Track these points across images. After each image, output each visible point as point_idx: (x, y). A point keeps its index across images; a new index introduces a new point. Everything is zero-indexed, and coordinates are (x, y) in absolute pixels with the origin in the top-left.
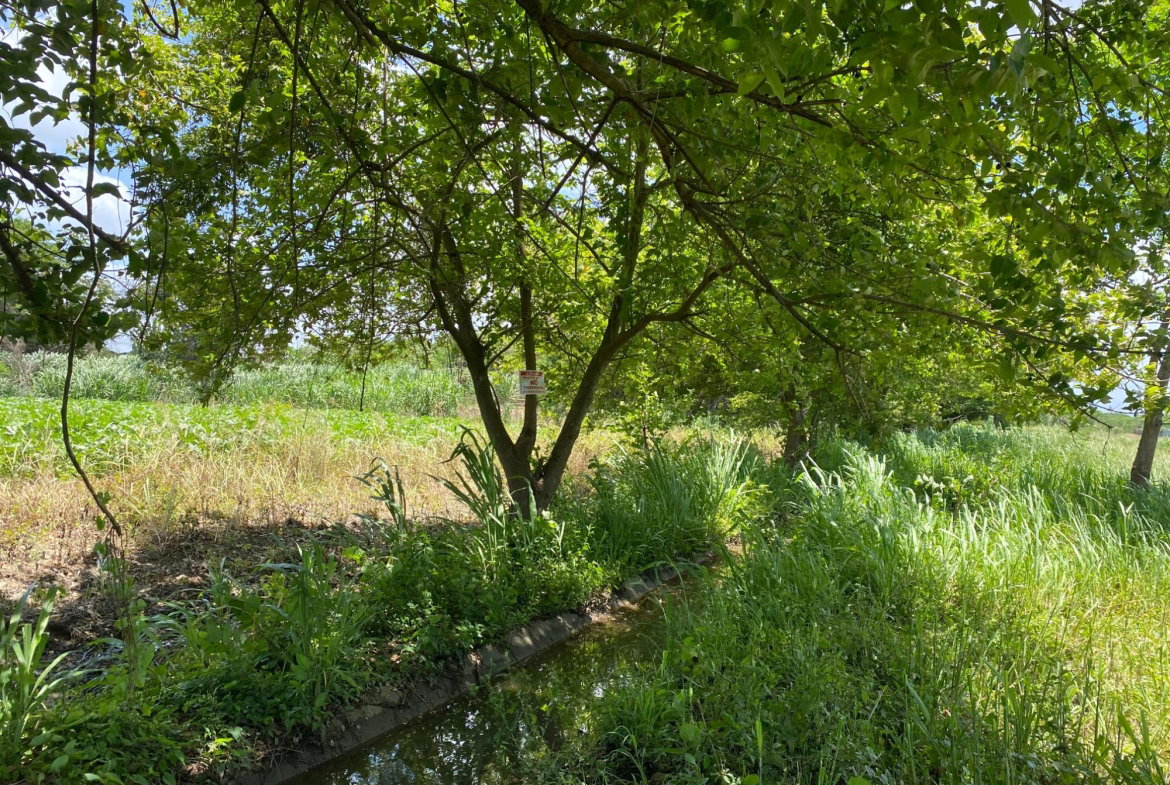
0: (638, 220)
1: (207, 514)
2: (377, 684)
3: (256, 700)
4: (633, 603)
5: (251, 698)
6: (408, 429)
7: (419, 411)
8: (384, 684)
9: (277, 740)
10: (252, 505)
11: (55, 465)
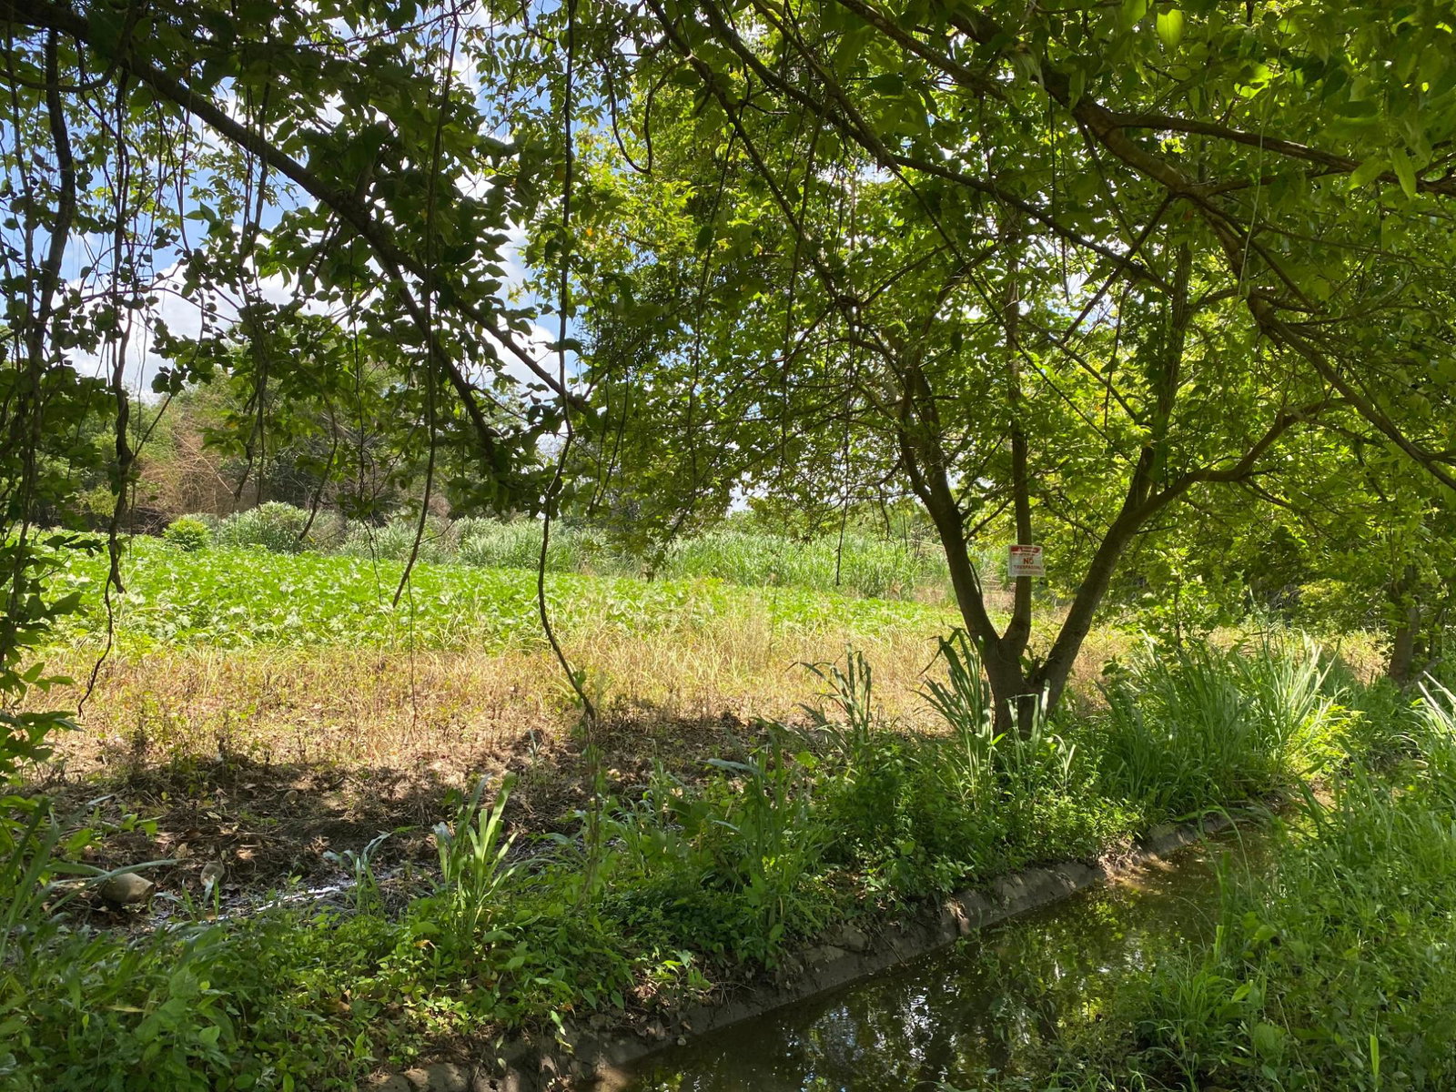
0: (1177, 348)
1: (636, 703)
2: (838, 922)
3: (704, 922)
4: (1163, 858)
5: (699, 919)
6: (855, 614)
7: (865, 591)
8: (846, 922)
9: (727, 972)
10: (683, 695)
11: (484, 639)
